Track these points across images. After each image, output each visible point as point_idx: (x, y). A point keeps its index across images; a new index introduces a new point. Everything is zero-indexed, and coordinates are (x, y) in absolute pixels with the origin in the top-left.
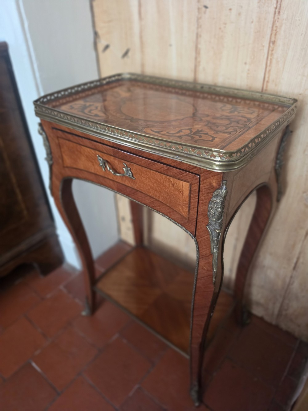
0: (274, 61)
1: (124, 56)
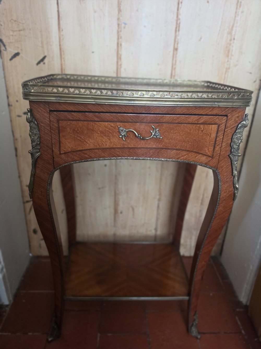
1: (39, 63)
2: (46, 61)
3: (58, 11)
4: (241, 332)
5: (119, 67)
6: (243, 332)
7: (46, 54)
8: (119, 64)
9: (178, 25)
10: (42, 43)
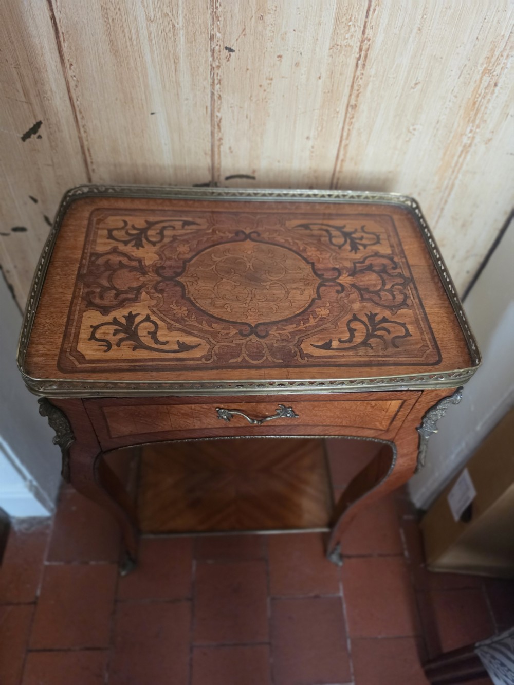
0: (354, 133)
1: (26, 137)
2: (42, 131)
3: (53, 18)
4: (402, 554)
5: (217, 143)
6: (406, 553)
7: (40, 118)
8: (217, 137)
9: (363, 53)
10: (26, 94)
